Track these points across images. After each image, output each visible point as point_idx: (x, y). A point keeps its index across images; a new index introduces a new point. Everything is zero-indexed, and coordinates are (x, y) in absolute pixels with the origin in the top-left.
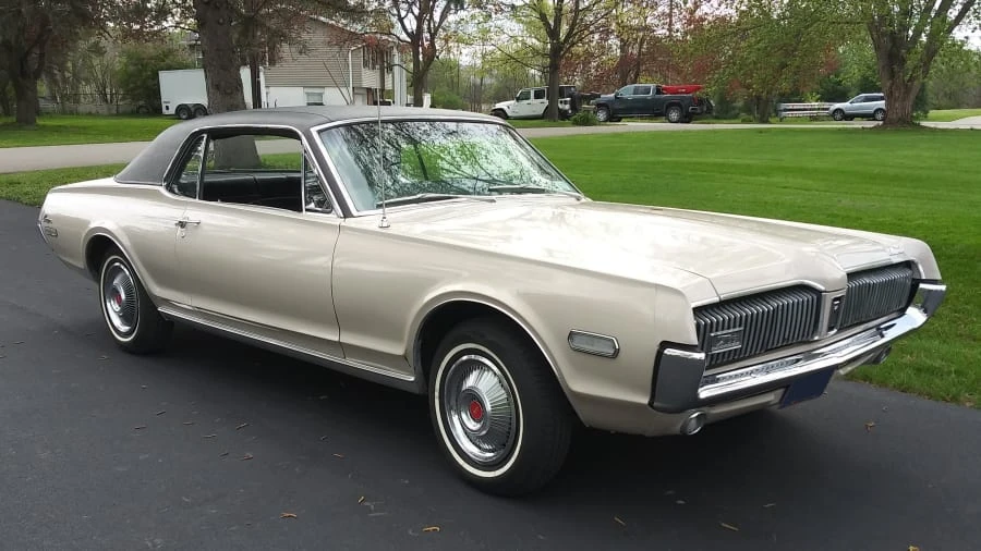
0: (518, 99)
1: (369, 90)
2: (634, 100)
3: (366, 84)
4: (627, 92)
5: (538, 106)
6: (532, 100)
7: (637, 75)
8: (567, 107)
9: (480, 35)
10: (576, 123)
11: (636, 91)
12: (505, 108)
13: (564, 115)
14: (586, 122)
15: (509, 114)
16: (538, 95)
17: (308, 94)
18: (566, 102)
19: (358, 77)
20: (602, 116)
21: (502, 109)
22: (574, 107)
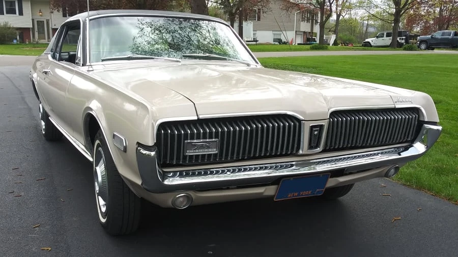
0: (377, 37)
1: (304, 32)
2: (441, 39)
3: (302, 30)
4: (438, 35)
5: (387, 41)
6: (385, 38)
7: (448, 27)
8: (403, 41)
9: (358, 4)
10: (405, 49)
11: (443, 34)
12: (370, 41)
13: (400, 46)
14: (411, 49)
15: (372, 44)
16: (388, 35)
17: (274, 34)
18: (402, 39)
19: (298, 26)
20: (423, 46)
21: (369, 42)
22: (407, 42)
